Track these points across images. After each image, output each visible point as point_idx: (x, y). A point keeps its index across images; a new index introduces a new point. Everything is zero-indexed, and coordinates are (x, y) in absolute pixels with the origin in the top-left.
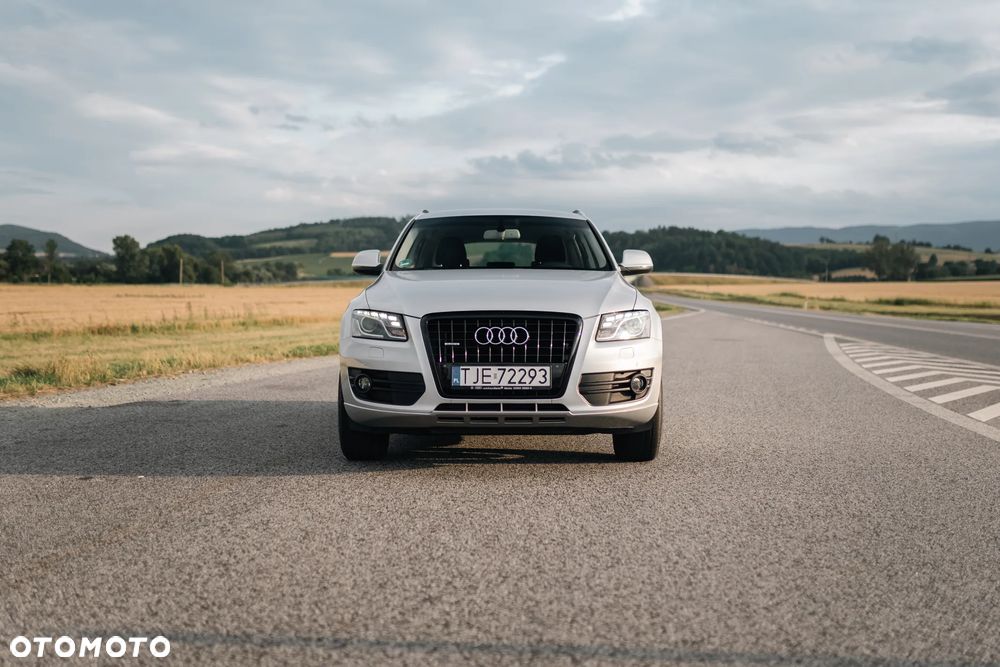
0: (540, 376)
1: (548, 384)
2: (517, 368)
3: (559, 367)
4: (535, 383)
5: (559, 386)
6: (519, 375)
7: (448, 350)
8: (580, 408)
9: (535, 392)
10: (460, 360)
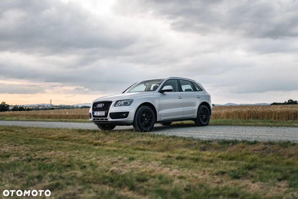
0: (103, 113)
3: (106, 112)
5: (106, 115)
6: (101, 113)
7: (94, 109)
8: (110, 120)
9: (103, 116)
10: (95, 110)
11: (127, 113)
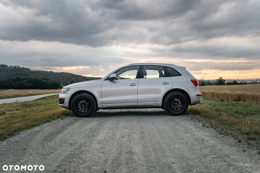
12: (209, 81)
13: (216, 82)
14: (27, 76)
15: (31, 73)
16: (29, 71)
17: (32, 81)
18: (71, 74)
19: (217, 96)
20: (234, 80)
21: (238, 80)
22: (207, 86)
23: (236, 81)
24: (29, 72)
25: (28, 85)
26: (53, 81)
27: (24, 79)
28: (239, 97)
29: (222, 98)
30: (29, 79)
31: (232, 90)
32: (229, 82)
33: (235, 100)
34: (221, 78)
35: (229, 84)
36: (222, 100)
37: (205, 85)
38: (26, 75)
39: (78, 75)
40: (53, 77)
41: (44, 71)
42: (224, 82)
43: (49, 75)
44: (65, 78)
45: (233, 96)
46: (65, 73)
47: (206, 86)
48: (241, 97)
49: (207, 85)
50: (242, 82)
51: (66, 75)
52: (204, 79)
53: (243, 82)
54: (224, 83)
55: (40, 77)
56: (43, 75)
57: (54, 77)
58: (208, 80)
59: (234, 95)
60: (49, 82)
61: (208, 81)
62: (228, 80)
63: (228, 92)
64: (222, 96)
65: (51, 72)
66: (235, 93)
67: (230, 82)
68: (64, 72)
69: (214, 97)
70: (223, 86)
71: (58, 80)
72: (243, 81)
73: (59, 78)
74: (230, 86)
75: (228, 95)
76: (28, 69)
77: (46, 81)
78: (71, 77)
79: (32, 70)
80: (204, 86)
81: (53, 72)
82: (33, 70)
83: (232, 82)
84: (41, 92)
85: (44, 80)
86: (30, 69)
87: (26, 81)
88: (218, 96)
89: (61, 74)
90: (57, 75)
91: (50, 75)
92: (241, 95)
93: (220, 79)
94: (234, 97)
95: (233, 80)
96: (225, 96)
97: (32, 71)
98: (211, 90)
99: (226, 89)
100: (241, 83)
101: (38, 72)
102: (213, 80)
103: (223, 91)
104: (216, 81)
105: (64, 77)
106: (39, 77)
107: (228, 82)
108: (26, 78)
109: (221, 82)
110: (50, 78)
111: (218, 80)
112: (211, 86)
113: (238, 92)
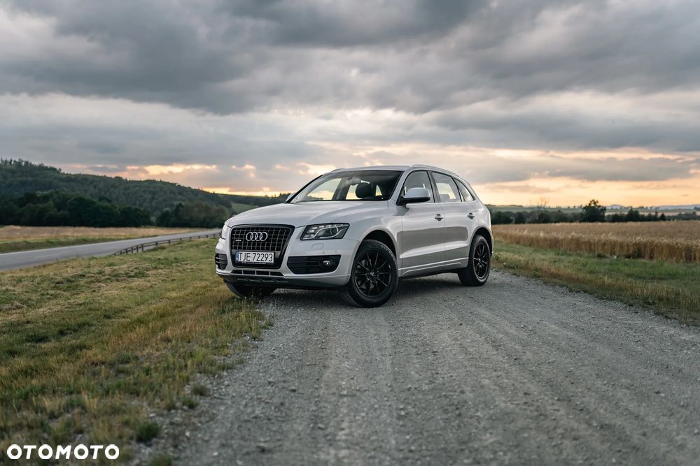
0: (268, 257)
1: (273, 261)
2: (260, 253)
3: (278, 253)
4: (268, 261)
5: (278, 262)
6: (261, 256)
7: (236, 244)
8: (288, 274)
9: (267, 266)
10: (240, 248)
11: (336, 259)
12: (559, 211)
13: (581, 214)
14: (52, 190)
15: (64, 181)
16: (56, 174)
17: (70, 203)
18: (173, 185)
19: (588, 248)
20: (631, 207)
21: (642, 207)
22: (557, 224)
23: (637, 212)
24: (55, 178)
25: (59, 213)
26: (128, 206)
27: (46, 198)
28: (639, 250)
29: (600, 251)
30: (59, 197)
31: (624, 233)
32: (616, 215)
33: (628, 257)
34: (595, 203)
35: (616, 219)
36: (600, 256)
37: (551, 222)
38: (49, 186)
39: (193, 188)
40: (124, 194)
41: (98, 176)
42: (602, 214)
43: (112, 186)
44: (156, 196)
45: (626, 248)
46: (157, 182)
47: (553, 224)
48: (643, 249)
49: (556, 222)
50: (653, 214)
51: (161, 189)
52: (548, 205)
53: (656, 215)
54: (603, 216)
55: (88, 194)
56: (95, 187)
57: (127, 192)
58: (557, 208)
59: (628, 245)
60: (116, 208)
61: (557, 210)
62: (614, 208)
63: (613, 238)
64: (600, 248)
65: (119, 179)
66: (629, 239)
67: (618, 213)
68: (154, 181)
69: (581, 249)
70: (600, 224)
71: (138, 203)
72: (657, 213)
73: (141, 196)
74: (621, 224)
75: (614, 245)
76: (53, 169)
77: (106, 204)
78: (174, 193)
79: (64, 173)
80: (549, 224)
81: (124, 178)
82: (69, 173)
83: (626, 213)
84: (97, 234)
85: (101, 199)
86: (60, 169)
87: (51, 203)
88: (590, 248)
89: (147, 184)
90: (134, 187)
91: (116, 188)
92: (645, 245)
93: (593, 205)
94: (628, 251)
95: (628, 208)
96: (606, 247)
97: (65, 176)
98: (573, 233)
99: (608, 232)
100: (650, 215)
101: (82, 179)
102: (572, 206)
103: (603, 236)
104: (580, 211)
105: (154, 193)
106: (86, 191)
107: (614, 213)
108: (51, 195)
109: (593, 214)
110: (114, 195)
111: (586, 208)
112: (568, 224)
113: (638, 238)
